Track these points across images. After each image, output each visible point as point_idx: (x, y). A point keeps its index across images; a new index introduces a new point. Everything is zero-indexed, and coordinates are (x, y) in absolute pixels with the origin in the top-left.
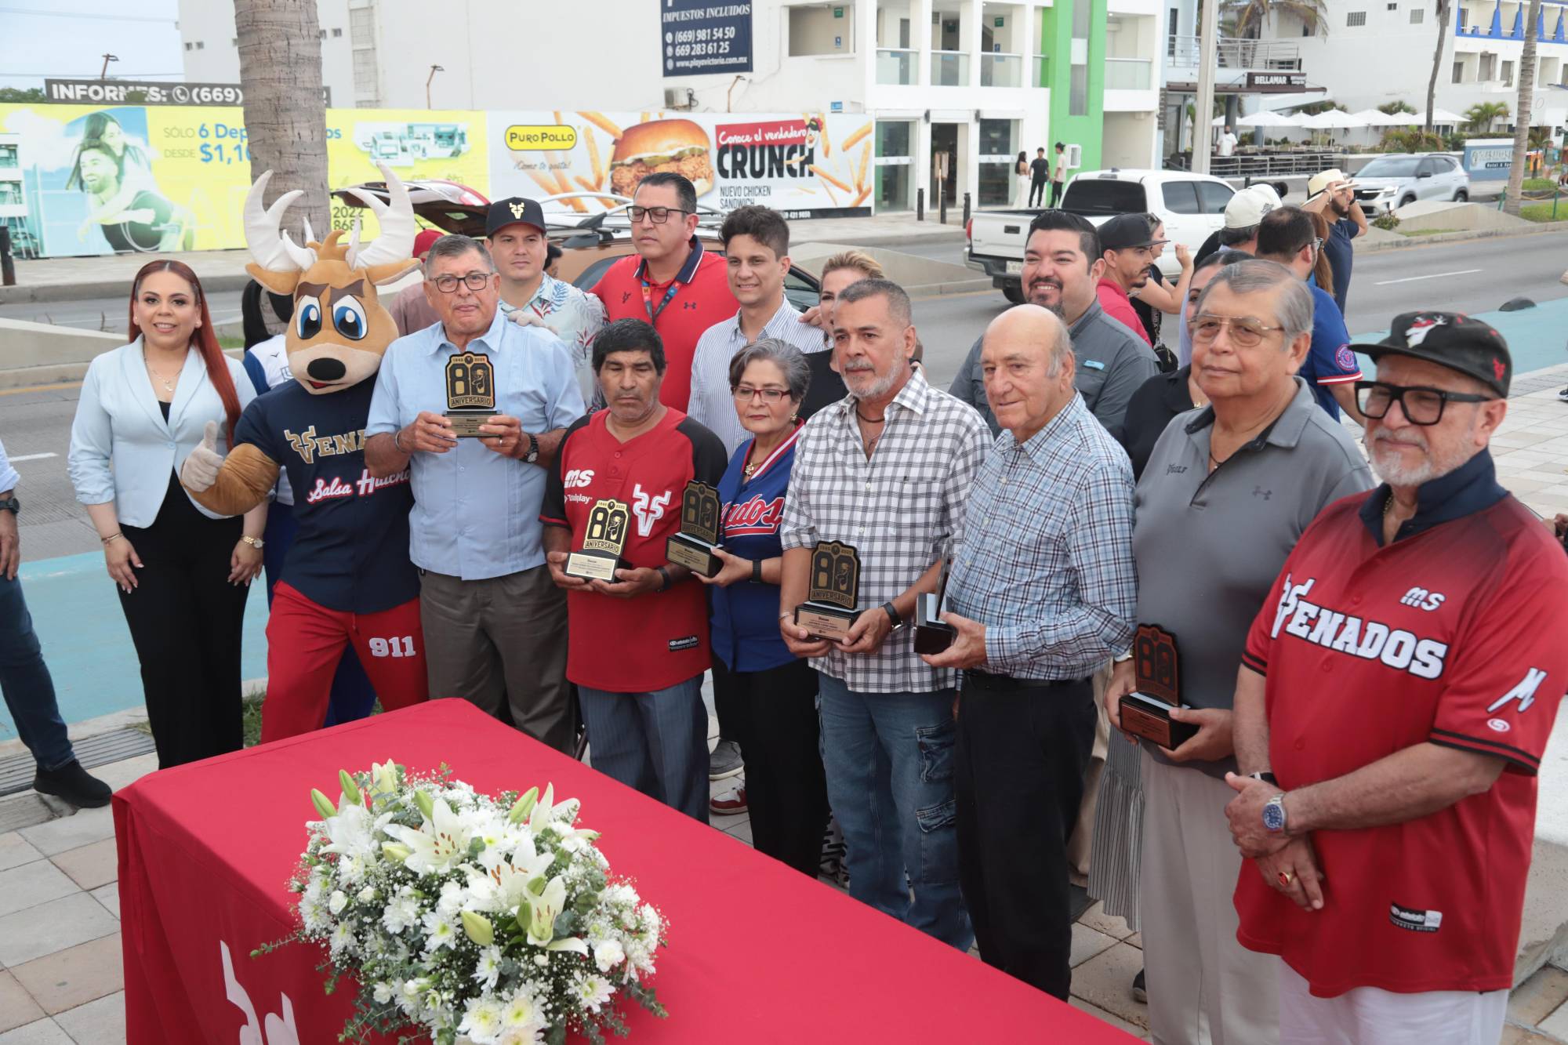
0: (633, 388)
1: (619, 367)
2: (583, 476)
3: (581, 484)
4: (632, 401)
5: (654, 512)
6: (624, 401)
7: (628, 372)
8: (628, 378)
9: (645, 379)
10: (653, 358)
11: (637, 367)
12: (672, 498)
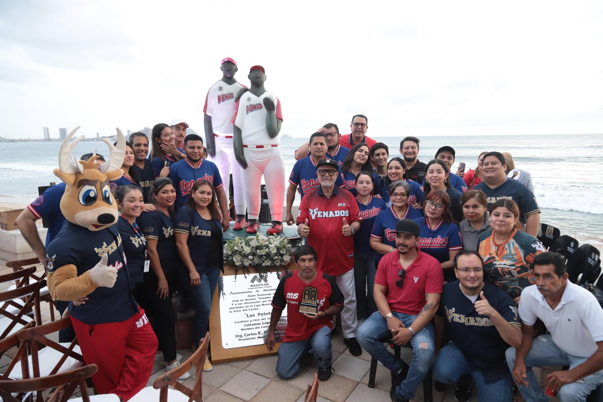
0: (309, 266)
1: (304, 260)
2: (295, 295)
3: (294, 298)
4: (309, 271)
5: (320, 305)
6: (306, 271)
7: (307, 262)
8: (307, 264)
9: (312, 263)
10: (314, 256)
11: (310, 260)
12: (325, 300)
